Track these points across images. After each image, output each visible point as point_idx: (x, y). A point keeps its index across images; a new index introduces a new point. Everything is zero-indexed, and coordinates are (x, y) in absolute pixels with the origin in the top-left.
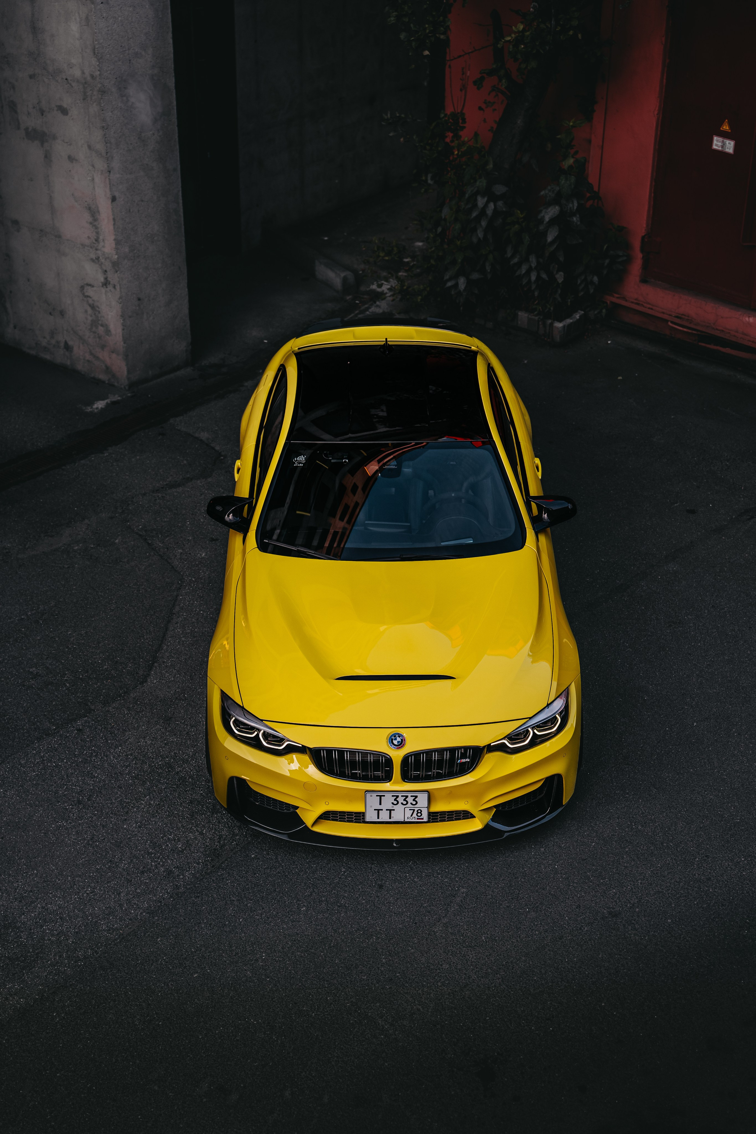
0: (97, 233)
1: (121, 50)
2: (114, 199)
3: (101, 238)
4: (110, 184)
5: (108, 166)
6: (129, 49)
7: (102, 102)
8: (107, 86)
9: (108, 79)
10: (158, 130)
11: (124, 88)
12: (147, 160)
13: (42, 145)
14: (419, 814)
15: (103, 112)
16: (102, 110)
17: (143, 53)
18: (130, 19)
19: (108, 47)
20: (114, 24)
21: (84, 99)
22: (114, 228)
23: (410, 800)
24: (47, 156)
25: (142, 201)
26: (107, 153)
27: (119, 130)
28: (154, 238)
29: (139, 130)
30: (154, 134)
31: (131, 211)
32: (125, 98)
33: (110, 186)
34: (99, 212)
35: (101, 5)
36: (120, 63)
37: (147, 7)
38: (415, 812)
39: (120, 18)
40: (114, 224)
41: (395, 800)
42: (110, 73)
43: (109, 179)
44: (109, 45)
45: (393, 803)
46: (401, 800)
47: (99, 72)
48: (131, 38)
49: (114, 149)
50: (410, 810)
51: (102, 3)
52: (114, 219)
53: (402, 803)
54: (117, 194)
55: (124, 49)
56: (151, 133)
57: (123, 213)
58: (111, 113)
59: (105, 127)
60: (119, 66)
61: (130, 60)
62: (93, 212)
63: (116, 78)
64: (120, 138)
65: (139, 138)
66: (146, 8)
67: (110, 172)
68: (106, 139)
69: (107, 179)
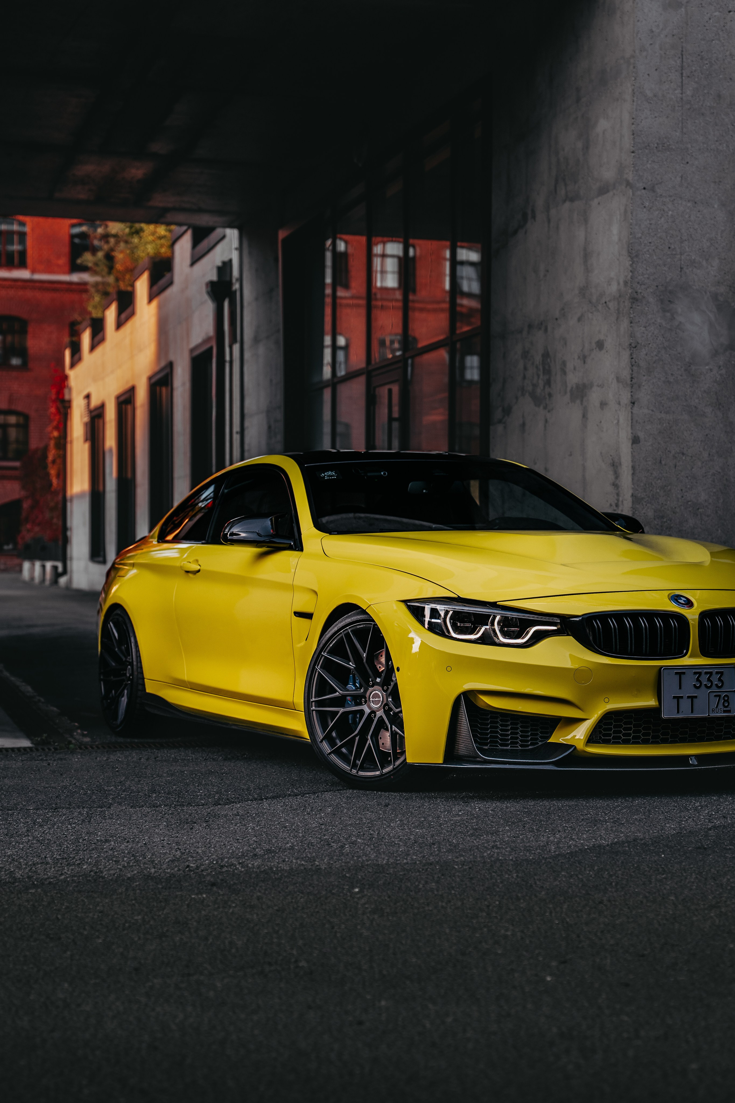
0: (618, 495)
1: (669, 253)
2: (635, 440)
3: (621, 499)
4: (632, 420)
5: (632, 396)
6: (681, 254)
7: (632, 312)
8: (641, 293)
9: (644, 285)
10: (720, 367)
11: (669, 301)
12: (697, 401)
13: (582, 404)
15: (632, 325)
16: (631, 323)
17: (704, 263)
18: (687, 216)
19: (649, 244)
20: (661, 218)
21: (617, 319)
22: (633, 479)
24: (584, 416)
25: (683, 454)
26: (632, 378)
27: (655, 353)
28: (698, 509)
29: (687, 360)
30: (711, 370)
31: (663, 462)
32: (668, 314)
33: (632, 423)
34: (620, 464)
35: (643, 191)
36: (666, 269)
37: (716, 206)
39: (670, 213)
40: (633, 474)
42: (648, 278)
43: (632, 413)
44: (650, 243)
47: (631, 274)
48: (686, 240)
49: (644, 376)
51: (644, 188)
52: (633, 468)
54: (641, 435)
55: (674, 252)
56: (707, 367)
57: (650, 463)
58: (644, 329)
59: (633, 345)
60: (664, 272)
61: (681, 268)
62: (615, 466)
63: (657, 286)
64: (654, 362)
65: (686, 370)
66: (714, 207)
67: (634, 403)
68: (633, 360)
69: (630, 413)
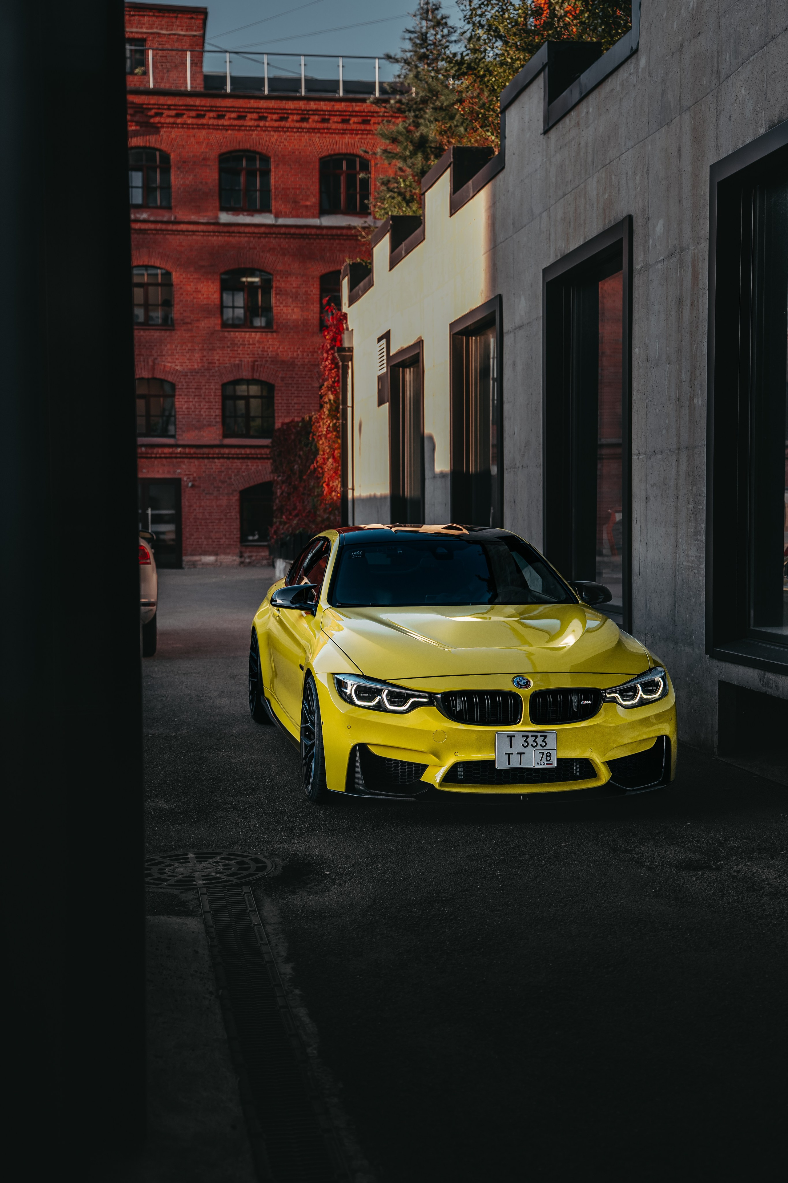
14: (548, 758)
23: (540, 740)
38: (545, 756)
41: (526, 741)
45: (523, 745)
46: (531, 740)
50: (540, 753)
53: (532, 745)
